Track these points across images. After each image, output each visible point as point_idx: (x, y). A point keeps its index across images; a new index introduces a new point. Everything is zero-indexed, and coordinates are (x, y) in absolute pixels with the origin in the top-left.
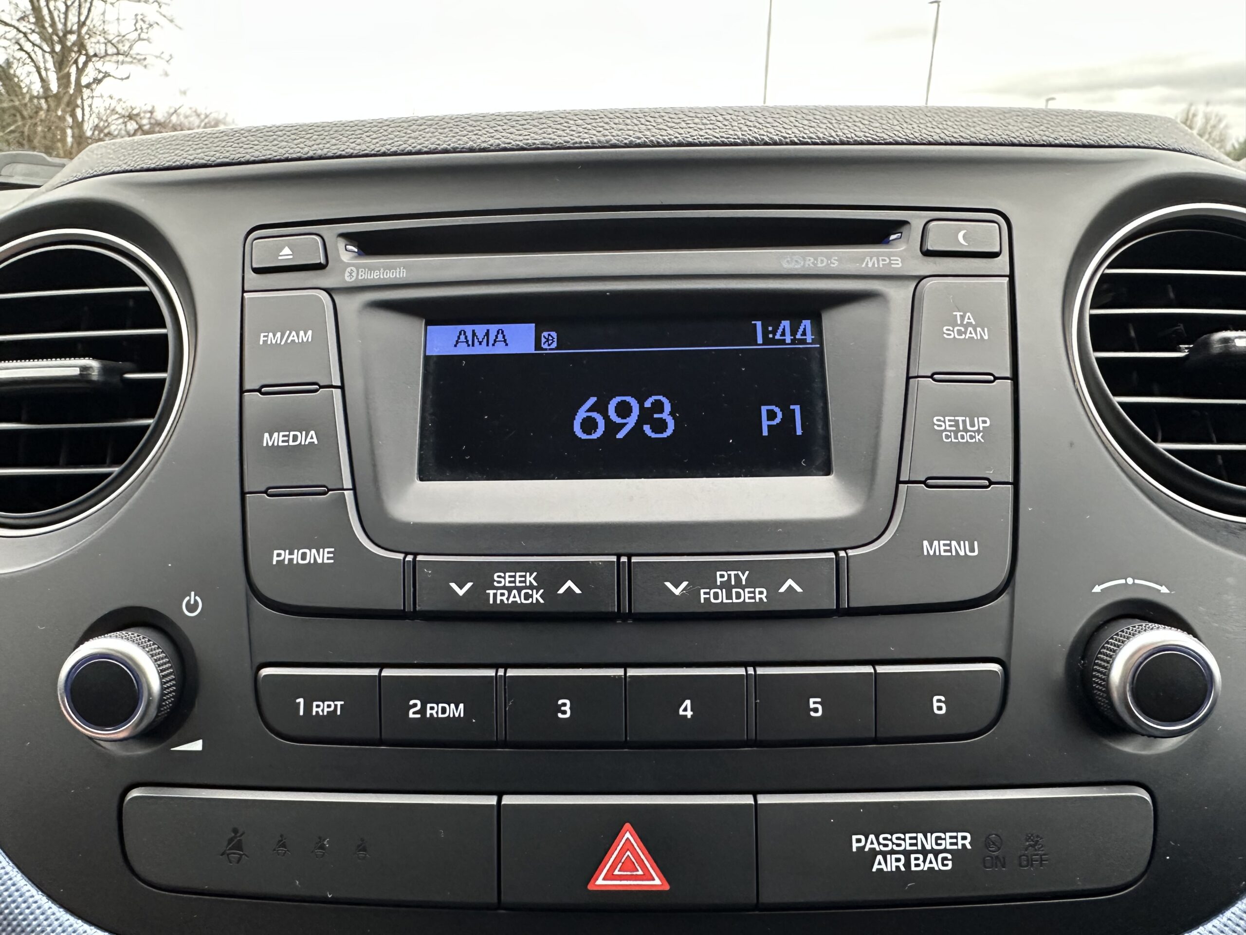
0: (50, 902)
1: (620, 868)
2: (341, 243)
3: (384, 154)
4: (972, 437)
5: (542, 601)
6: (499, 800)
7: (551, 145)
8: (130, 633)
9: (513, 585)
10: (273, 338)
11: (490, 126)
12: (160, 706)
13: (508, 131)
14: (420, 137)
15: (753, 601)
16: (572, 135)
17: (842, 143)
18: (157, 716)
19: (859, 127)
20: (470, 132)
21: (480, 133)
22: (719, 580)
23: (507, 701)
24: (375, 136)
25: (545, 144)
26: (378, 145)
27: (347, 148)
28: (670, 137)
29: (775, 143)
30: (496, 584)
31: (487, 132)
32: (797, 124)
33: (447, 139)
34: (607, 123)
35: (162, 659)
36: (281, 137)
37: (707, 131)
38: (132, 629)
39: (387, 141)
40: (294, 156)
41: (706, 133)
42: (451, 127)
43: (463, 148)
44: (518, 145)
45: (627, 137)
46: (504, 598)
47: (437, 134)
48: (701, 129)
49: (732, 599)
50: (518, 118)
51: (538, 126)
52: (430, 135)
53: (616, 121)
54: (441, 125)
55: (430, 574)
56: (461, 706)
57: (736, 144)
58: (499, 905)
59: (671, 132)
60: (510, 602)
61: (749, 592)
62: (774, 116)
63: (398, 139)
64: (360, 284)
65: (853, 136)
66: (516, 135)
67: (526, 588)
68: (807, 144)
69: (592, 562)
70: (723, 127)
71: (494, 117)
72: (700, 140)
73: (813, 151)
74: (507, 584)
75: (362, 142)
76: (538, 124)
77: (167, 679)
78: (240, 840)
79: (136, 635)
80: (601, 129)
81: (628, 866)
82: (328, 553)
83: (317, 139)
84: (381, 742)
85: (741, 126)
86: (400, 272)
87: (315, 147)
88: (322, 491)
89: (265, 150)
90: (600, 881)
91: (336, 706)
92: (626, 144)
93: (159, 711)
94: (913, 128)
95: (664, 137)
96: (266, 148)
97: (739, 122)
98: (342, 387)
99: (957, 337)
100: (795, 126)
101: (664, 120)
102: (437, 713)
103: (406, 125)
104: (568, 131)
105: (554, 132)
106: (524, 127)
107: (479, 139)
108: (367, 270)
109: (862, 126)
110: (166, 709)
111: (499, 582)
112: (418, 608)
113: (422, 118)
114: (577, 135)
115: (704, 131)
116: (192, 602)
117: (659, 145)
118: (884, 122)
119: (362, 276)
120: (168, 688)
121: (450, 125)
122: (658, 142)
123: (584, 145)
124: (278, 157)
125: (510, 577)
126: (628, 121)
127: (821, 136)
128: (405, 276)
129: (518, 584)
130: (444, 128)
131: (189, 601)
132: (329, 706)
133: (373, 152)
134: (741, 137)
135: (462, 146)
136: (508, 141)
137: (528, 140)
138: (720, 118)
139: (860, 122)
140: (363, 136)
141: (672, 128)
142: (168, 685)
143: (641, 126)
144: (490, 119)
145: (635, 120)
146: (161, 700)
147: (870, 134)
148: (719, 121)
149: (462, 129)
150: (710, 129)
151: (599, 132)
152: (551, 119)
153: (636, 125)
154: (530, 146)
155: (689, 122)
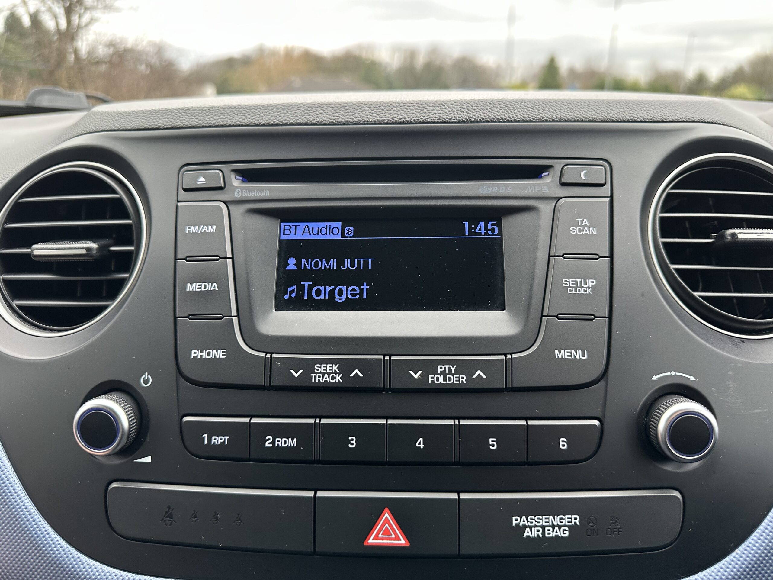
0: (67, 544)
1: (382, 533)
2: (233, 175)
3: (258, 125)
4: (585, 291)
5: (341, 381)
6: (315, 494)
7: (351, 122)
8: (109, 395)
9: (325, 371)
10: (194, 229)
11: (318, 110)
12: (128, 437)
13: (327, 114)
14: (278, 116)
15: (458, 382)
16: (363, 117)
17: (515, 121)
18: (126, 443)
19: (525, 112)
20: (306, 114)
21: (312, 114)
22: (439, 370)
23: (321, 438)
24: (253, 114)
25: (348, 122)
26: (254, 120)
27: (237, 122)
28: (417, 118)
29: (477, 122)
30: (316, 371)
31: (315, 114)
32: (490, 110)
33: (293, 117)
34: (382, 110)
35: (130, 410)
36: (200, 113)
37: (439, 114)
38: (110, 393)
39: (260, 118)
40: (208, 125)
41: (438, 116)
42: (296, 111)
44: (333, 122)
45: (394, 118)
46: (320, 379)
47: (287, 114)
48: (436, 114)
49: (446, 381)
50: (333, 106)
51: (344, 111)
52: (284, 115)
53: (388, 108)
54: (290, 109)
55: (279, 365)
56: (295, 440)
57: (455, 122)
58: (314, 553)
59: (419, 115)
60: (323, 381)
61: (456, 377)
62: (476, 105)
63: (266, 117)
64: (243, 199)
65: (522, 117)
66: (332, 116)
67: (332, 373)
68: (495, 122)
69: (369, 359)
70: (448, 112)
71: (319, 105)
72: (435, 120)
73: (498, 126)
74: (322, 371)
75: (246, 118)
76: (344, 110)
77: (133, 422)
78: (171, 514)
79: (116, 397)
80: (379, 113)
81: (387, 532)
82: (223, 352)
83: (220, 115)
84: (249, 460)
86: (266, 193)
87: (219, 120)
88: (220, 317)
89: (191, 121)
90: (371, 540)
91: (225, 439)
92: (393, 122)
93: (127, 440)
94: (556, 112)
95: (414, 119)
96: (192, 120)
97: (458, 109)
98: (232, 258)
99: (578, 233)
100: (489, 112)
101: (415, 108)
102: (281, 443)
103: (270, 108)
104: (361, 114)
105: (353, 115)
106: (337, 111)
107: (311, 118)
108: (247, 191)
109: (527, 111)
110: (131, 439)
111: (318, 370)
112: (272, 384)
113: (279, 105)
114: (365, 117)
115: (437, 115)
117: (411, 123)
118: (540, 109)
119: (244, 194)
120: (133, 427)
121: (295, 109)
122: (411, 122)
123: (369, 122)
124: (199, 126)
125: (324, 367)
126: (395, 109)
127: (504, 117)
128: (269, 195)
129: (328, 371)
130: (292, 111)
131: (144, 378)
132: (221, 439)
133: (251, 124)
134: (458, 118)
135: (301, 122)
136: (327, 119)
137: (338, 119)
138: (447, 107)
139: (526, 108)
140: (246, 114)
141: (419, 113)
142: (133, 425)
143: (401, 112)
144: (317, 106)
145: (398, 108)
146: (129, 434)
147: (531, 116)
148: (446, 109)
149: (302, 112)
150: (440, 114)
151: (378, 115)
152: (352, 107)
153: (399, 111)
154: (340, 123)
155: (429, 109)
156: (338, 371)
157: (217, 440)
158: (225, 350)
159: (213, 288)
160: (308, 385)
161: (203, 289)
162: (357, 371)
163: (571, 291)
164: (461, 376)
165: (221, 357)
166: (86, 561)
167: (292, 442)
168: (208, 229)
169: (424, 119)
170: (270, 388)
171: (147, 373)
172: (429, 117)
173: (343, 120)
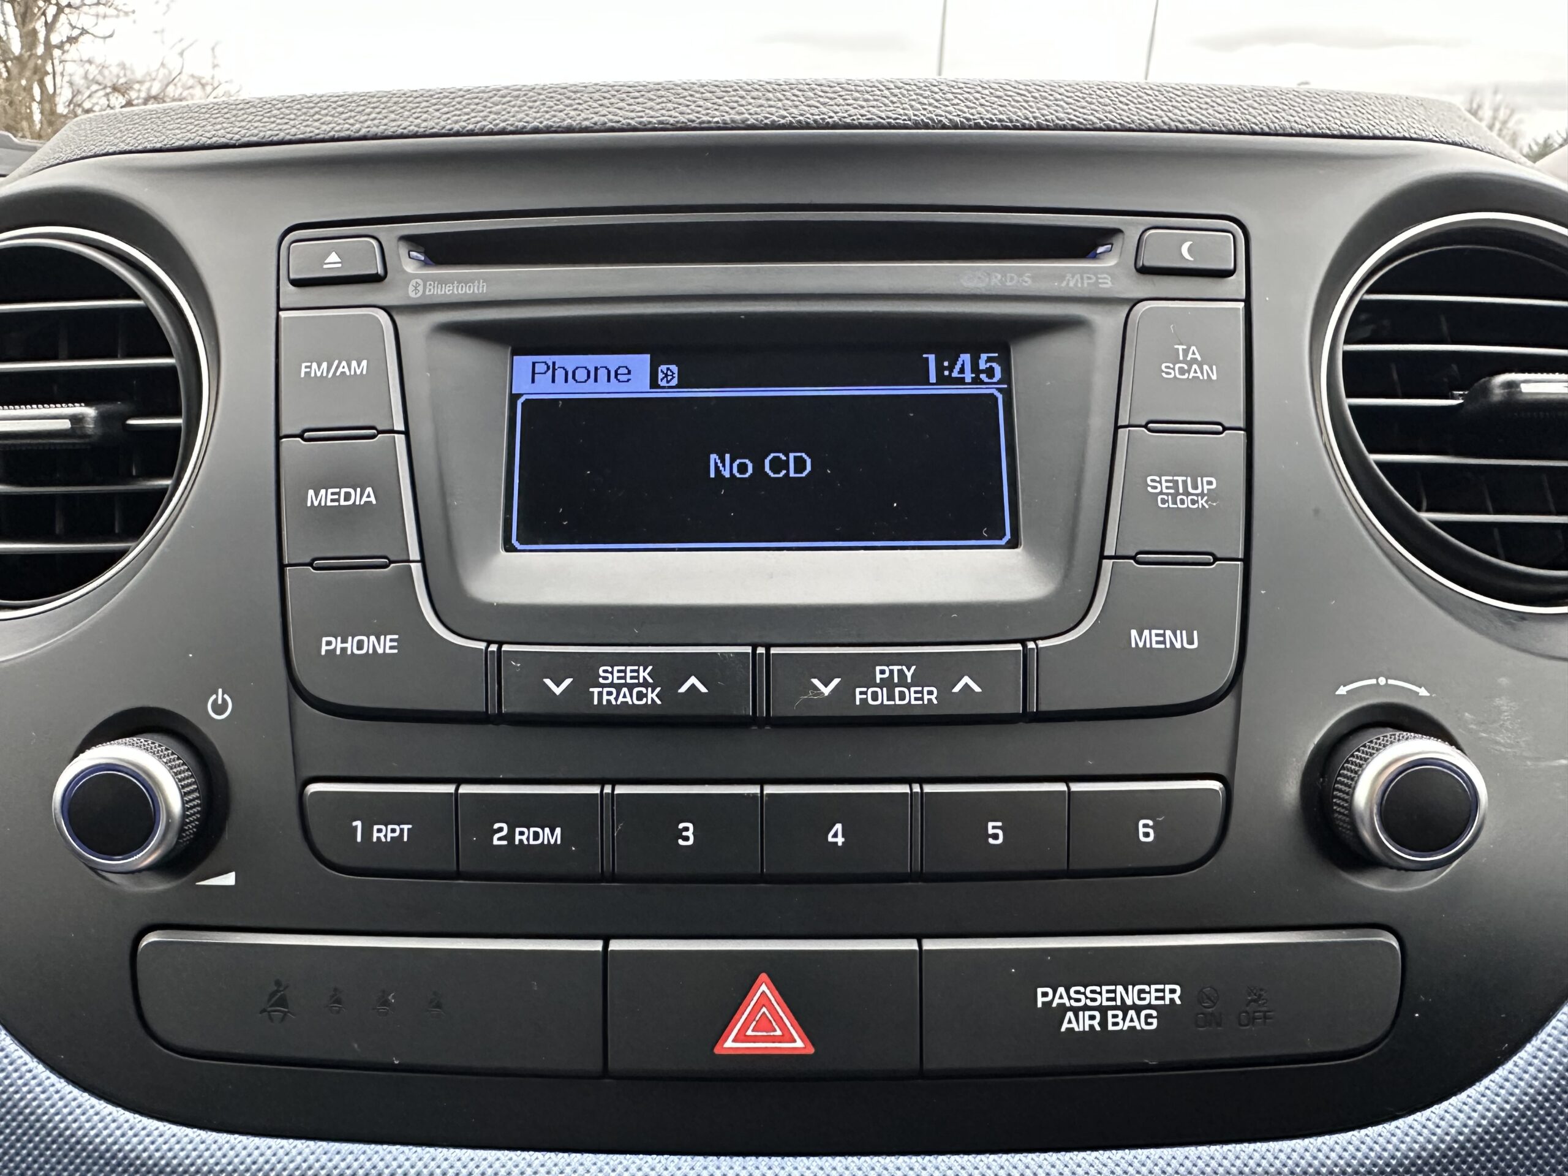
0: (47, 1071)
1: (754, 1027)
2: (403, 249)
3: (458, 134)
4: (1193, 502)
5: (659, 702)
7: (672, 124)
8: (142, 740)
9: (623, 681)
11: (594, 98)
12: (182, 830)
13: (616, 106)
14: (504, 113)
15: (921, 702)
16: (698, 112)
17: (1040, 127)
18: (177, 843)
19: (1061, 106)
20: (568, 107)
21: (580, 107)
22: (878, 676)
23: (615, 825)
24: (446, 110)
25: (663, 123)
26: (449, 122)
27: (410, 126)
28: (822, 116)
29: (956, 127)
30: (601, 680)
31: (590, 106)
32: (983, 101)
33: (539, 115)
34: (742, 97)
35: (184, 772)
36: (325, 109)
37: (871, 109)
38: (144, 735)
39: (462, 117)
40: (342, 134)
42: (544, 100)
43: (559, 127)
44: (629, 124)
45: (768, 116)
46: (612, 698)
47: (525, 108)
48: (863, 107)
49: (894, 700)
50: (630, 89)
51: (655, 100)
52: (516, 109)
53: (755, 94)
54: (531, 97)
55: (518, 667)
56: (558, 831)
57: (906, 127)
58: (605, 1073)
59: (824, 110)
60: (619, 703)
61: (916, 692)
62: (954, 91)
63: (476, 115)
64: (429, 300)
65: (1054, 118)
66: (627, 111)
68: (995, 128)
69: (721, 654)
70: (890, 104)
71: (598, 87)
72: (861, 121)
73: (1002, 136)
74: (616, 681)
75: (430, 117)
76: (654, 97)
77: (190, 797)
78: (283, 996)
79: (150, 742)
80: (735, 105)
81: (764, 1024)
82: (391, 640)
83: (372, 113)
84: (458, 875)
85: (913, 103)
86: (479, 285)
87: (369, 123)
89: (304, 127)
90: (729, 1044)
92: (766, 124)
93: (180, 837)
94: (1129, 109)
95: (815, 117)
96: (305, 124)
97: (911, 98)
98: (406, 433)
99: (1178, 376)
100: (982, 105)
101: (815, 94)
102: (528, 839)
103: (485, 96)
104: (693, 107)
105: (674, 108)
107: (579, 115)
108: (436, 283)
109: (1064, 105)
110: (188, 835)
111: (606, 678)
112: (504, 710)
113: (507, 88)
114: (704, 113)
115: (866, 109)
116: (220, 702)
117: (808, 126)
118: (1094, 101)
119: (430, 290)
120: (192, 808)
121: (541, 97)
122: (808, 123)
123: (712, 125)
124: (321, 136)
125: (619, 671)
126: (770, 95)
127: (1014, 117)
128: (485, 291)
129: (629, 681)
130: (535, 101)
131: (216, 700)
132: (393, 831)
133: (443, 131)
134: (913, 117)
135: (558, 125)
136: (617, 118)
137: (642, 117)
138: (886, 93)
139: (1063, 100)
140: (430, 110)
141: (824, 104)
142: (191, 804)
143: (786, 102)
144: (594, 90)
145: (778, 94)
146: (183, 823)
147: (1075, 116)
148: (885, 97)
149: (558, 103)
150: (873, 107)
151: (733, 108)
152: (673, 91)
153: (780, 100)
154: (645, 125)
155: (847, 97)
156: (650, 681)
157: (383, 833)
158: (396, 637)
159: (365, 499)
160: (585, 712)
161: (342, 503)
162: (693, 680)
163: (1164, 501)
164: (926, 689)
165: (388, 651)
166: (92, 1107)
167: (552, 835)
168: (350, 370)
169: (836, 119)
170: (500, 719)
171: (220, 691)
172: (849, 113)
173: (654, 120)
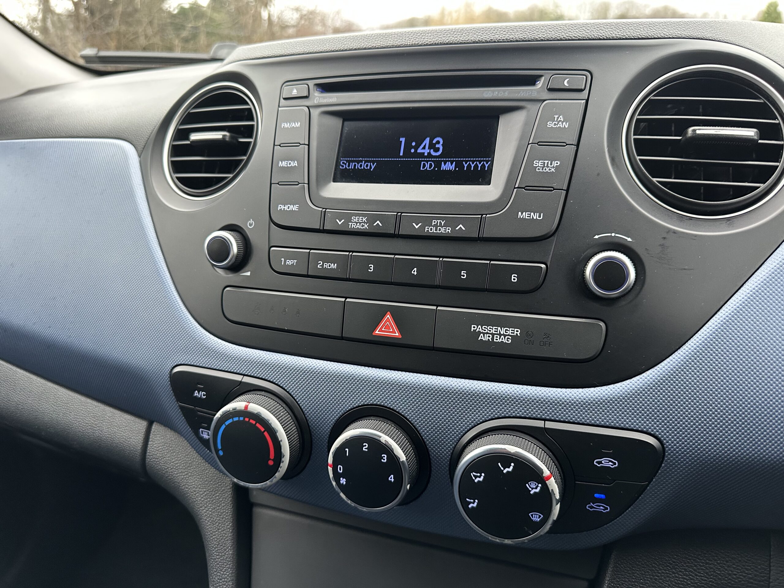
1: (384, 328)
5: (368, 228)
6: (345, 300)
10: (287, 125)
15: (445, 232)
22: (433, 223)
23: (351, 264)
30: (352, 221)
46: (354, 226)
49: (437, 231)
55: (330, 216)
57: (470, 43)
60: (356, 228)
61: (444, 229)
64: (320, 104)
67: (362, 223)
69: (388, 214)
74: (356, 221)
77: (239, 247)
81: (387, 327)
84: (308, 276)
86: (334, 99)
88: (297, 184)
90: (377, 332)
91: (294, 262)
98: (309, 145)
99: (553, 126)
102: (327, 266)
112: (325, 228)
120: (240, 253)
123: (408, 45)
125: (358, 218)
128: (336, 101)
129: (360, 221)
131: (250, 222)
146: (237, 257)
156: (366, 222)
157: (289, 262)
158: (298, 206)
159: (294, 165)
160: (347, 230)
161: (288, 165)
162: (378, 222)
163: (539, 169)
164: (448, 228)
165: (296, 210)
167: (334, 266)
168: (295, 125)
170: (323, 231)
171: (252, 220)
